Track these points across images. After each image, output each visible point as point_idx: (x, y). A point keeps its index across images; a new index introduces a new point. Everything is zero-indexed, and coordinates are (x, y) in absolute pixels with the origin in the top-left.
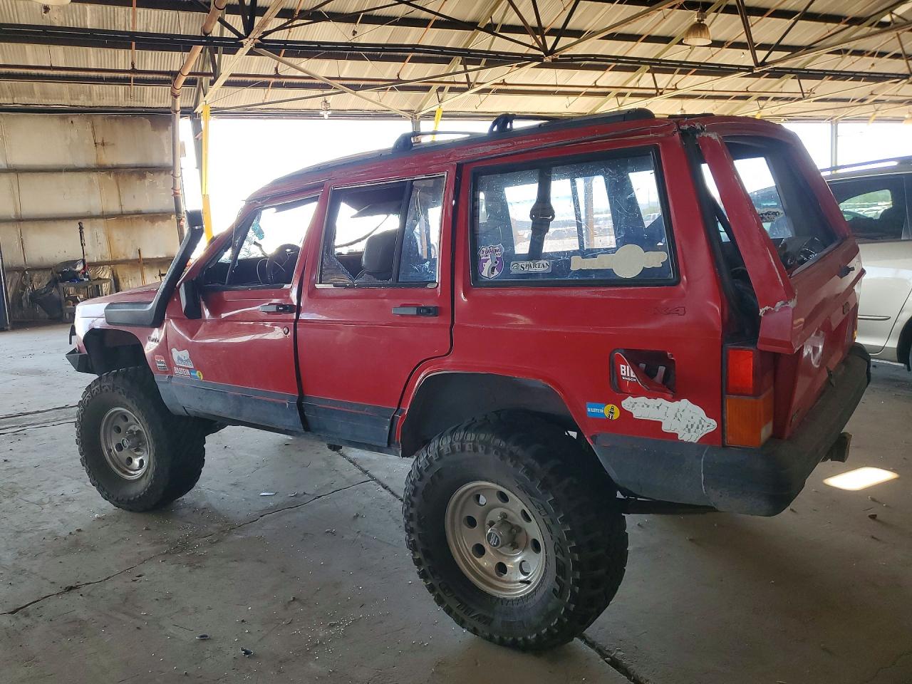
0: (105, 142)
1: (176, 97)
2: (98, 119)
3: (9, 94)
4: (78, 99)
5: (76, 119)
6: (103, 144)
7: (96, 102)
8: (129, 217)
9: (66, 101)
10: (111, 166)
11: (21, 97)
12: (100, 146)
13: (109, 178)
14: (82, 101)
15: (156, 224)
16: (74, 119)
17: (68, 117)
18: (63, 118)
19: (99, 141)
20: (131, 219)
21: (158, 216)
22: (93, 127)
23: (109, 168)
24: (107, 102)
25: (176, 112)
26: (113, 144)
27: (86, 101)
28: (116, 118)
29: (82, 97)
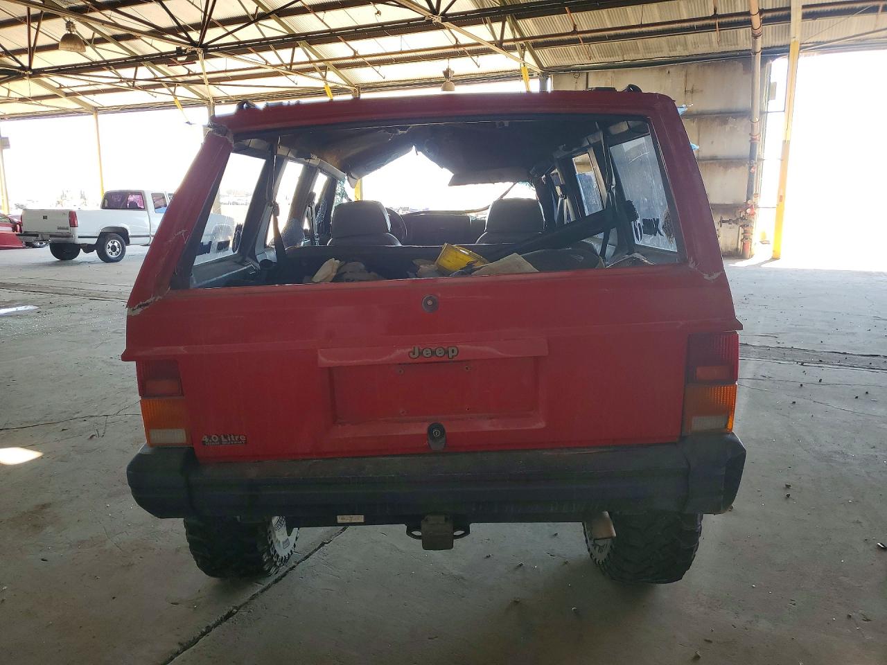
0: (695, 89)
1: (756, 37)
2: (693, 67)
3: (619, 53)
4: (676, 50)
5: (672, 69)
6: (692, 92)
7: (692, 51)
8: (704, 162)
9: (665, 53)
10: (695, 113)
11: (629, 54)
12: (689, 94)
13: (692, 124)
14: (680, 52)
15: (730, 170)
16: (671, 70)
17: (665, 68)
18: (661, 70)
19: (689, 88)
20: (706, 164)
21: (732, 162)
22: (686, 76)
23: (694, 115)
24: (703, 49)
25: (755, 53)
26: (702, 91)
27: (682, 51)
28: (709, 65)
29: (679, 48)
